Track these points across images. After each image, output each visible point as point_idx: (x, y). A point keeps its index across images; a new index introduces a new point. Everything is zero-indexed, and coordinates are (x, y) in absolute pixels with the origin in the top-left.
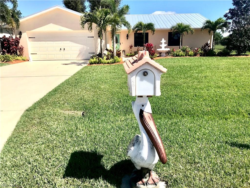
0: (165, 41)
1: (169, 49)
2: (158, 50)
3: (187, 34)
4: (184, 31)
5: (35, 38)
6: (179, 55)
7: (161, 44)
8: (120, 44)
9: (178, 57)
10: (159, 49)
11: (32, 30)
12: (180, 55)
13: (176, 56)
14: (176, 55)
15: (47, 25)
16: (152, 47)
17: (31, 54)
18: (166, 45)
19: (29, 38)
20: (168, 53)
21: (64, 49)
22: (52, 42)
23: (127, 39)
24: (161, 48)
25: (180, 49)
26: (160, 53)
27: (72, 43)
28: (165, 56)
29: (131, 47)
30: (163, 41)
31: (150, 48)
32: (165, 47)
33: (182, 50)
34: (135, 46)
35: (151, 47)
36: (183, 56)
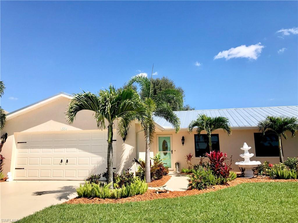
0: (250, 148)
1: (258, 163)
2: (237, 163)
3: (293, 135)
4: (285, 129)
5: (26, 143)
6: (283, 176)
7: (243, 152)
8: (171, 152)
9: (282, 180)
10: (239, 162)
11: (23, 131)
12: (286, 175)
13: (276, 178)
14: (277, 175)
15: (45, 123)
16: (223, 160)
17: (16, 169)
18: (252, 155)
19: (18, 143)
20: (258, 170)
21: (67, 160)
22: (51, 150)
23: (183, 143)
24: (243, 160)
25: (282, 163)
26: (242, 169)
27: (80, 151)
28: (253, 177)
29: (189, 157)
30: (246, 147)
31: (219, 161)
32: (251, 159)
33: (286, 165)
34: (197, 155)
35: (221, 159)
36: (293, 178)
